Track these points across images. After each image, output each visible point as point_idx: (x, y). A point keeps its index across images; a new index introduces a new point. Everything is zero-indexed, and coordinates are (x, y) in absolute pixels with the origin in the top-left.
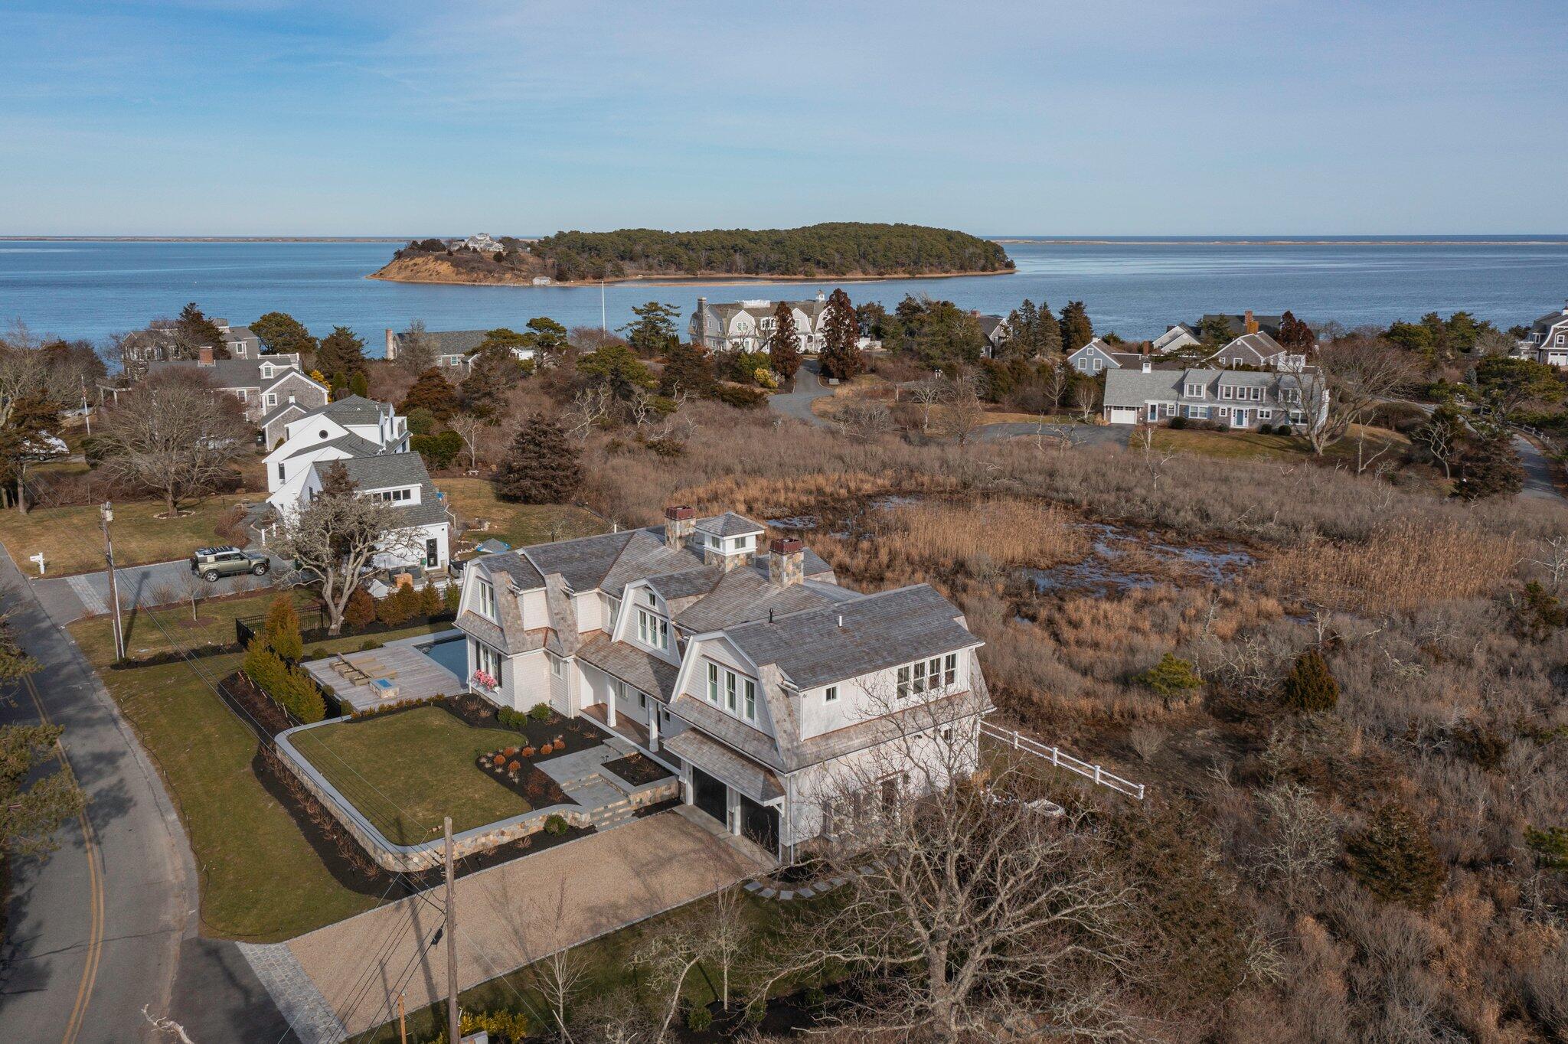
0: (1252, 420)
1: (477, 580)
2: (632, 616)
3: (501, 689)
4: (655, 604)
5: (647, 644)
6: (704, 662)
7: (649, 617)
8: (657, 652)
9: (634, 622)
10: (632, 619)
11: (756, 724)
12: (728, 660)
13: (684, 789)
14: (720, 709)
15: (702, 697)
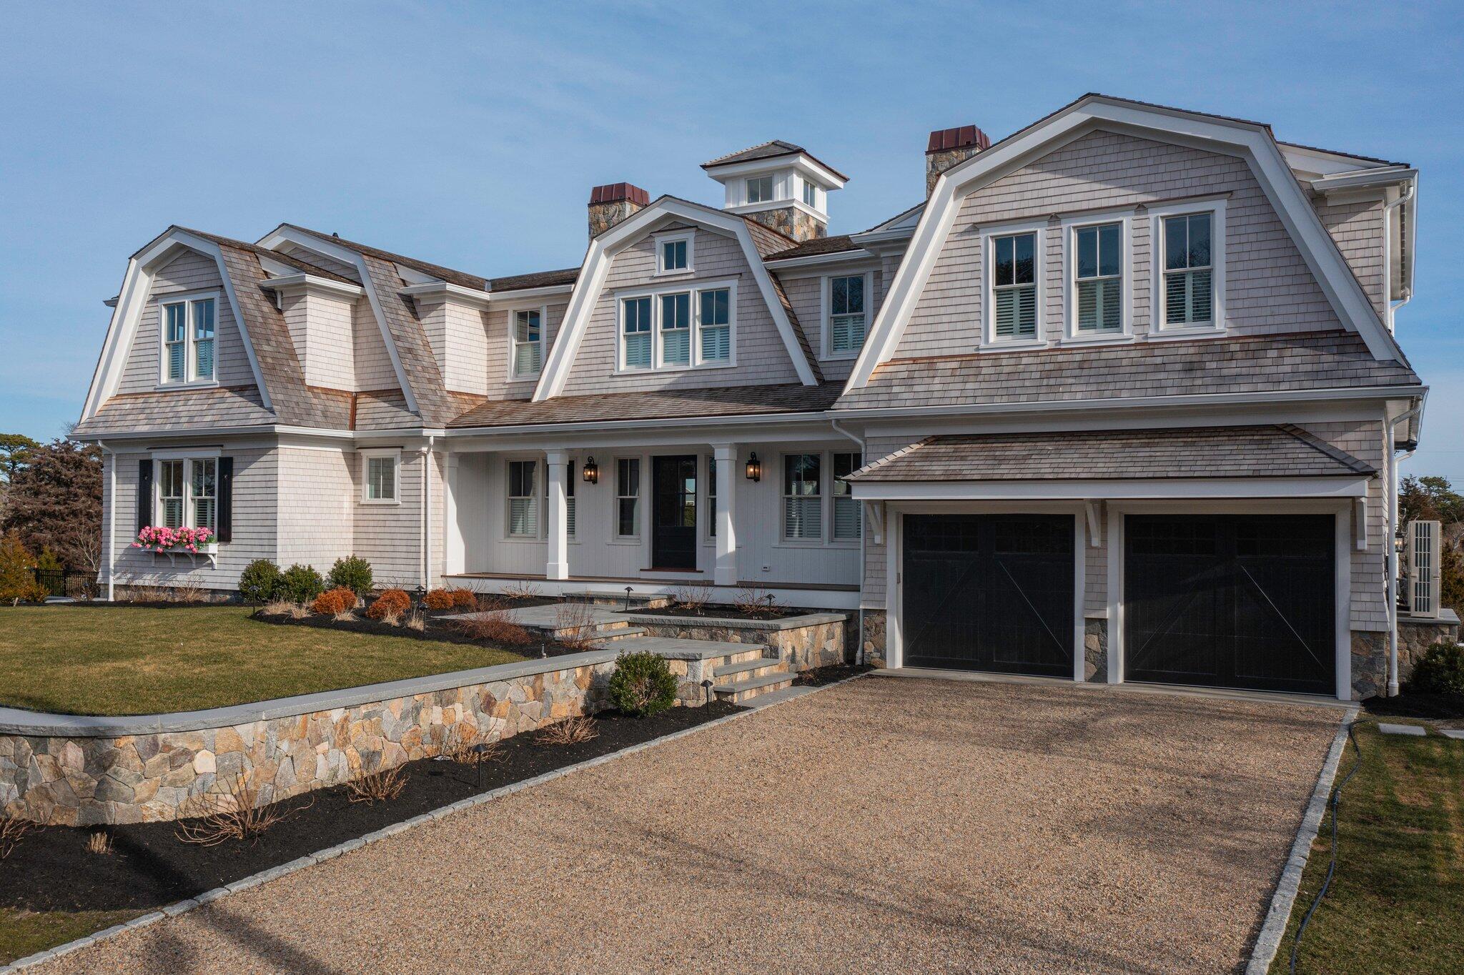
1: (155, 304)
2: (600, 324)
3: (228, 547)
4: (682, 264)
5: (652, 370)
6: (974, 243)
7: (660, 302)
8: (694, 374)
9: (604, 336)
10: (599, 330)
11: (1221, 325)
12: (1080, 197)
13: (880, 629)
14: (1049, 345)
15: (965, 342)
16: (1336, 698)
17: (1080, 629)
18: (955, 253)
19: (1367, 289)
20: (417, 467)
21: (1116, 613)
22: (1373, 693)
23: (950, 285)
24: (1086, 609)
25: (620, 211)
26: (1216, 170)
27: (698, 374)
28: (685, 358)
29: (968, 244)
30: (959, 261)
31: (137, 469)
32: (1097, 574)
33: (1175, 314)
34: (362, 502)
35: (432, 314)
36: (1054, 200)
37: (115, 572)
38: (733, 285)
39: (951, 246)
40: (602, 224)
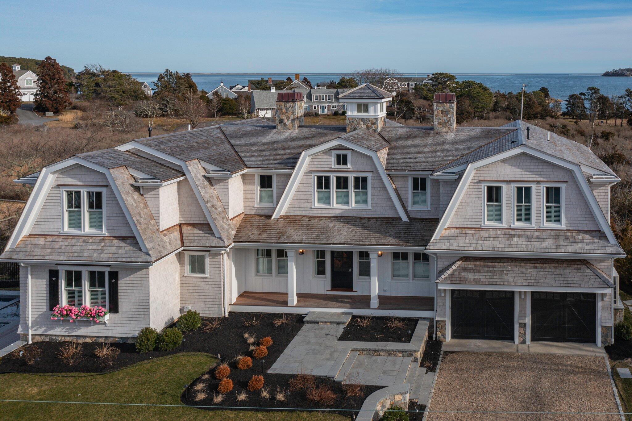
0: (329, 110)
1: (58, 189)
2: (305, 185)
3: (116, 315)
4: (345, 163)
5: (331, 207)
6: (480, 187)
7: (335, 178)
8: (351, 210)
9: (306, 190)
10: (303, 188)
11: (564, 225)
12: (518, 176)
13: (443, 327)
14: (506, 227)
15: (476, 223)
16: (597, 346)
17: (517, 326)
18: (472, 190)
19: (602, 209)
20: (219, 260)
21: (528, 321)
22: (607, 344)
23: (470, 201)
24: (519, 319)
25: (292, 106)
26: (563, 173)
27: (354, 210)
28: (347, 202)
29: (477, 187)
30: (474, 193)
31: (48, 274)
32: (523, 307)
33: (549, 219)
34: (185, 275)
35: (221, 184)
36: (509, 176)
37: (32, 327)
38: (369, 176)
39: (471, 187)
40: (283, 111)
